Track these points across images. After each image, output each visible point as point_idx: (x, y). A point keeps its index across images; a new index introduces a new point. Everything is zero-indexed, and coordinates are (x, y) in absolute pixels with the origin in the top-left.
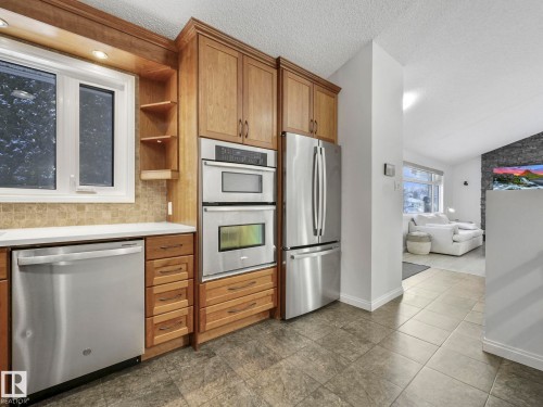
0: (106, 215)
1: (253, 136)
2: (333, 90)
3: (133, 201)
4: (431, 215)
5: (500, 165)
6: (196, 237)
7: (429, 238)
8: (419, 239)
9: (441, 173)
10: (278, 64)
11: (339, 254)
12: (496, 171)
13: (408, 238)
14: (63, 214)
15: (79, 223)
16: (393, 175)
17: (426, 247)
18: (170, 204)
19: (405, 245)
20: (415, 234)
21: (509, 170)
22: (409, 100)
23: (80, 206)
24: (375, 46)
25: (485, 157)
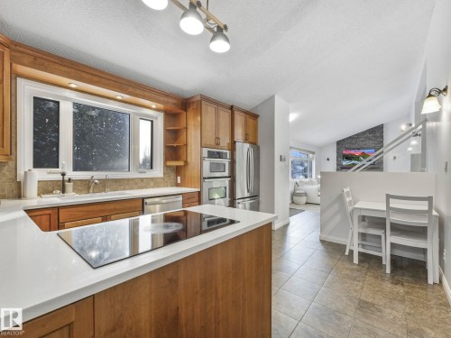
0: (152, 184)
1: (221, 145)
2: (255, 117)
3: (162, 176)
4: (307, 180)
5: (346, 149)
6: (199, 193)
7: (306, 194)
8: (300, 195)
9: (313, 153)
10: (232, 108)
11: (258, 202)
12: (344, 152)
13: (294, 194)
14: (136, 184)
15: (142, 188)
16: (285, 160)
17: (304, 200)
18: (179, 178)
19: (292, 199)
20: (298, 192)
21: (352, 152)
22: (293, 117)
23: (142, 180)
24: (276, 97)
25: (339, 143)
